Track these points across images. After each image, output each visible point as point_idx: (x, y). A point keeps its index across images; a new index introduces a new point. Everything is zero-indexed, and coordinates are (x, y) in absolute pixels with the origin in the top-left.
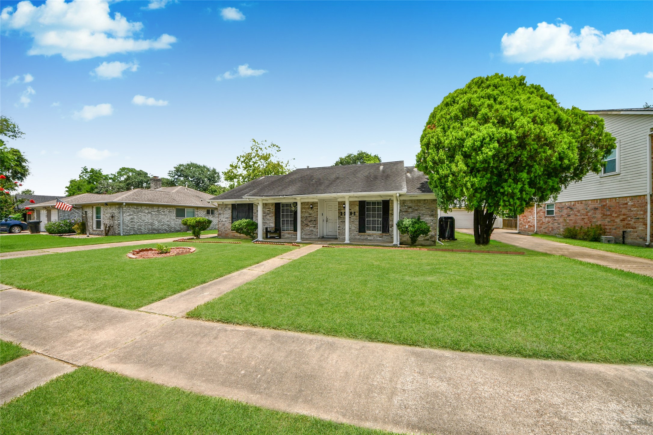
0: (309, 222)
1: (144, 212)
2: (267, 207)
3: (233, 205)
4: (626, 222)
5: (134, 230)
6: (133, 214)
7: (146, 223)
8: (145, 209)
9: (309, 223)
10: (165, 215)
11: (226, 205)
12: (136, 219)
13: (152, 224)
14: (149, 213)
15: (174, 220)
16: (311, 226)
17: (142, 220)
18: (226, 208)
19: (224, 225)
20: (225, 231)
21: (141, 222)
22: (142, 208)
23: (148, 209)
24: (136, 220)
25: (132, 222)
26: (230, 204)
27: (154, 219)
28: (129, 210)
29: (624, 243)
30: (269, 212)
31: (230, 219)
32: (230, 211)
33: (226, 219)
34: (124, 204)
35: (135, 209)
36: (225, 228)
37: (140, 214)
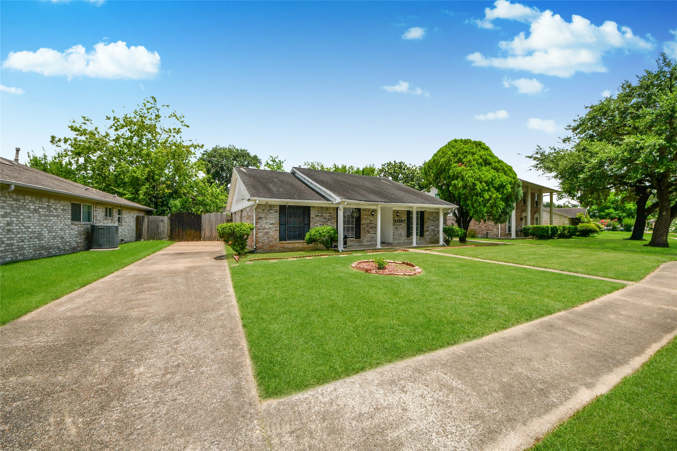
0: (371, 228)
1: (29, 209)
2: (328, 212)
3: (281, 207)
4: (487, 228)
5: (13, 252)
6: (10, 214)
7: (31, 232)
8: (30, 202)
9: (370, 230)
10: (58, 216)
11: (271, 207)
12: (17, 225)
13: (40, 236)
14: (36, 211)
15: (69, 226)
16: (372, 232)
17: (25, 228)
18: (271, 210)
19: (267, 233)
20: (269, 242)
21: (24, 233)
22: (24, 199)
23: (34, 203)
24: (15, 227)
25: (9, 231)
26: (277, 205)
27: (42, 225)
28: (5, 202)
29: (487, 238)
30: (330, 217)
31: (278, 226)
32: (277, 215)
33: (271, 226)
34: (13, 187)
35: (14, 200)
36: (268, 238)
37: (22, 214)
